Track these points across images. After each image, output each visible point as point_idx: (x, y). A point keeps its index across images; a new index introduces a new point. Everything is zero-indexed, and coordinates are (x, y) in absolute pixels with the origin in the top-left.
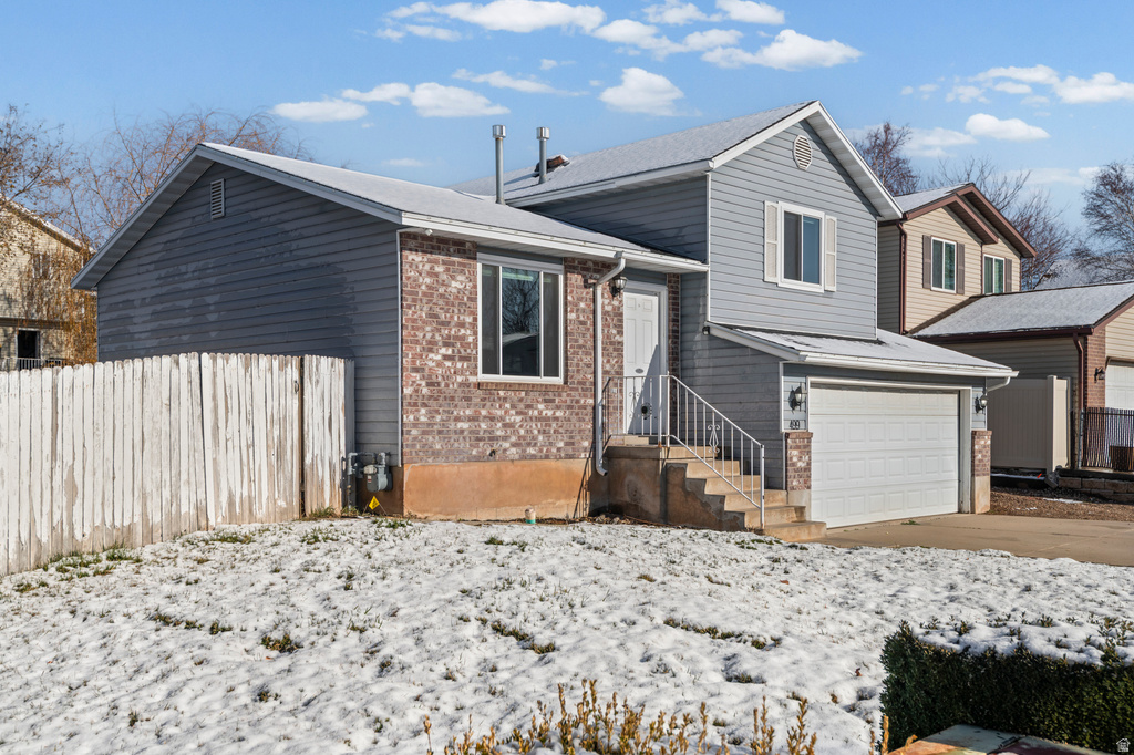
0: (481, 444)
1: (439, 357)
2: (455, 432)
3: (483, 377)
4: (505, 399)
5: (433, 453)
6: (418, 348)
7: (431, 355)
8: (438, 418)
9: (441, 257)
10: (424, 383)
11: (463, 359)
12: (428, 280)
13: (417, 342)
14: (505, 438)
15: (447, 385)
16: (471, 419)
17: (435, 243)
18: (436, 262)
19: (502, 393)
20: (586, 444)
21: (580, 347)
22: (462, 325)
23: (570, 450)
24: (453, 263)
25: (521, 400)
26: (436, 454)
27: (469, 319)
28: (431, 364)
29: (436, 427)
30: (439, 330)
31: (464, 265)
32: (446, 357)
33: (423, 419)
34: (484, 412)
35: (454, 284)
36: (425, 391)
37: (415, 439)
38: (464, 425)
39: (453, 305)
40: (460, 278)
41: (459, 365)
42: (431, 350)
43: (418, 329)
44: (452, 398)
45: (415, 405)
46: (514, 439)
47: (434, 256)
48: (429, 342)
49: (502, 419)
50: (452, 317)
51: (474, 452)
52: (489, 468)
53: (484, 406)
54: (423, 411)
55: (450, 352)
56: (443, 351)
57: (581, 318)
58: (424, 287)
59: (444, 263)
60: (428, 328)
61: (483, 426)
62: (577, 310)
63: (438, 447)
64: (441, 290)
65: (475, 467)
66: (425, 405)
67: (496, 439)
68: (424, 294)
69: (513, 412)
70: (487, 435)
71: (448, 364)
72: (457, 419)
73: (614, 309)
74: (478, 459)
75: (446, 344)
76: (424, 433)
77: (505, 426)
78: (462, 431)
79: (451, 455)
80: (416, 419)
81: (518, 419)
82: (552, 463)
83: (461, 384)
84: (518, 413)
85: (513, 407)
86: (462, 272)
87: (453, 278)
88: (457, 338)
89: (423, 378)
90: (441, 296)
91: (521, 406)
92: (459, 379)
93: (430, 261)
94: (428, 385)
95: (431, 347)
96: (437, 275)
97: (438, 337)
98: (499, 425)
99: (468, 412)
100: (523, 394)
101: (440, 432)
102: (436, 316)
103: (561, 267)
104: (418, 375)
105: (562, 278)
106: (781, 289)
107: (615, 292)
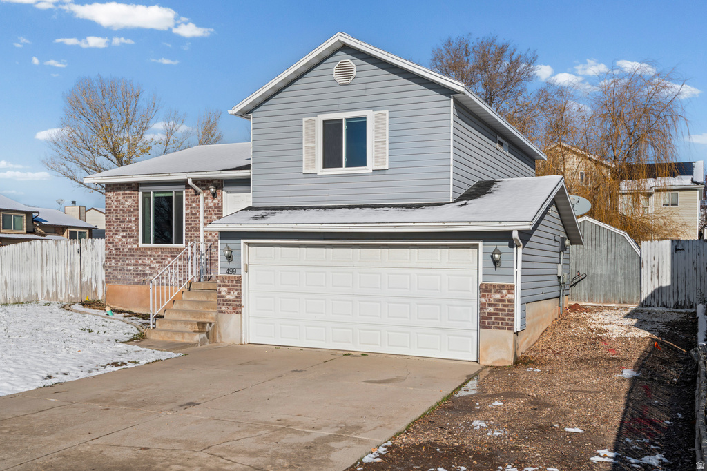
0: (139, 276)
1: (120, 237)
2: (127, 270)
3: (141, 245)
4: (151, 256)
5: (117, 280)
6: (111, 233)
7: (117, 236)
8: (119, 264)
9: (121, 192)
10: (113, 249)
11: (130, 237)
12: (115, 203)
13: (111, 231)
14: (151, 274)
15: (123, 249)
16: (134, 265)
17: (118, 187)
18: (119, 195)
19: (149, 253)
21: (192, 227)
22: (130, 222)
24: (126, 194)
25: (159, 256)
26: (119, 280)
27: (133, 219)
28: (116, 240)
29: (119, 268)
30: (120, 225)
31: (131, 194)
32: (123, 237)
33: (113, 264)
34: (140, 262)
35: (126, 203)
36: (114, 252)
37: (110, 273)
38: (131, 268)
39: (126, 213)
40: (129, 200)
41: (129, 240)
42: (116, 234)
43: (111, 225)
44: (126, 255)
45: (110, 258)
46: (155, 275)
47: (118, 192)
48: (116, 231)
49: (149, 265)
50: (126, 219)
51: (136, 280)
52: (143, 288)
53: (140, 259)
54: (113, 261)
55: (124, 234)
56: (122, 234)
57: (193, 212)
58: (114, 207)
59: (122, 194)
60: (115, 224)
61: (140, 268)
62: (191, 208)
63: (119, 277)
64: (121, 207)
65: (136, 288)
66: (114, 258)
67: (147, 274)
68: (114, 210)
69: (155, 262)
70: (142, 273)
71: (124, 240)
72: (128, 265)
73: (215, 205)
74: (137, 283)
75: (123, 231)
76: (114, 270)
77: (150, 268)
78: (130, 270)
79: (124, 281)
80: (110, 264)
81: (157, 265)
83: (129, 249)
84: (157, 262)
85: (155, 259)
86: (131, 197)
87: (126, 201)
88: (127, 228)
89: (113, 246)
90: (121, 210)
91: (159, 259)
92: (129, 246)
93: (116, 195)
94: (115, 249)
96: (119, 201)
97: (119, 229)
98: (148, 268)
99: (133, 262)
100: (160, 253)
101: (120, 270)
102: (119, 219)
103: (184, 186)
104: (111, 245)
105: (184, 192)
106: (322, 176)
107: (214, 195)
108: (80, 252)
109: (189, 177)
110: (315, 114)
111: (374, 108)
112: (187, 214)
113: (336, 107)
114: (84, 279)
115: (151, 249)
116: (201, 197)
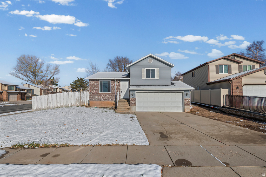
3: (99, 93)
8: (94, 97)
11: (96, 91)
12: (92, 84)
15: (94, 94)
17: (93, 80)
18: (93, 82)
20: (114, 100)
21: (113, 89)
23: (112, 100)
26: (93, 100)
27: (97, 87)
32: (94, 91)
34: (99, 96)
36: (92, 94)
37: (91, 99)
38: (97, 98)
43: (91, 88)
45: (91, 96)
46: (103, 99)
49: (102, 97)
50: (95, 87)
52: (100, 102)
61: (99, 98)
65: (98, 102)
67: (101, 99)
74: (98, 101)
79: (95, 100)
82: (109, 102)
83: (96, 94)
87: (96, 83)
88: (96, 89)
90: (94, 85)
91: (105, 96)
95: (93, 90)
99: (97, 96)
100: (105, 94)
102: (93, 87)
104: (91, 93)
105: (111, 82)
106: (146, 80)
107: (119, 83)
108: (80, 94)
109: (115, 79)
110: (144, 68)
111: (156, 68)
112: (112, 86)
113: (149, 67)
114: (82, 101)
115: (102, 94)
116: (116, 83)
